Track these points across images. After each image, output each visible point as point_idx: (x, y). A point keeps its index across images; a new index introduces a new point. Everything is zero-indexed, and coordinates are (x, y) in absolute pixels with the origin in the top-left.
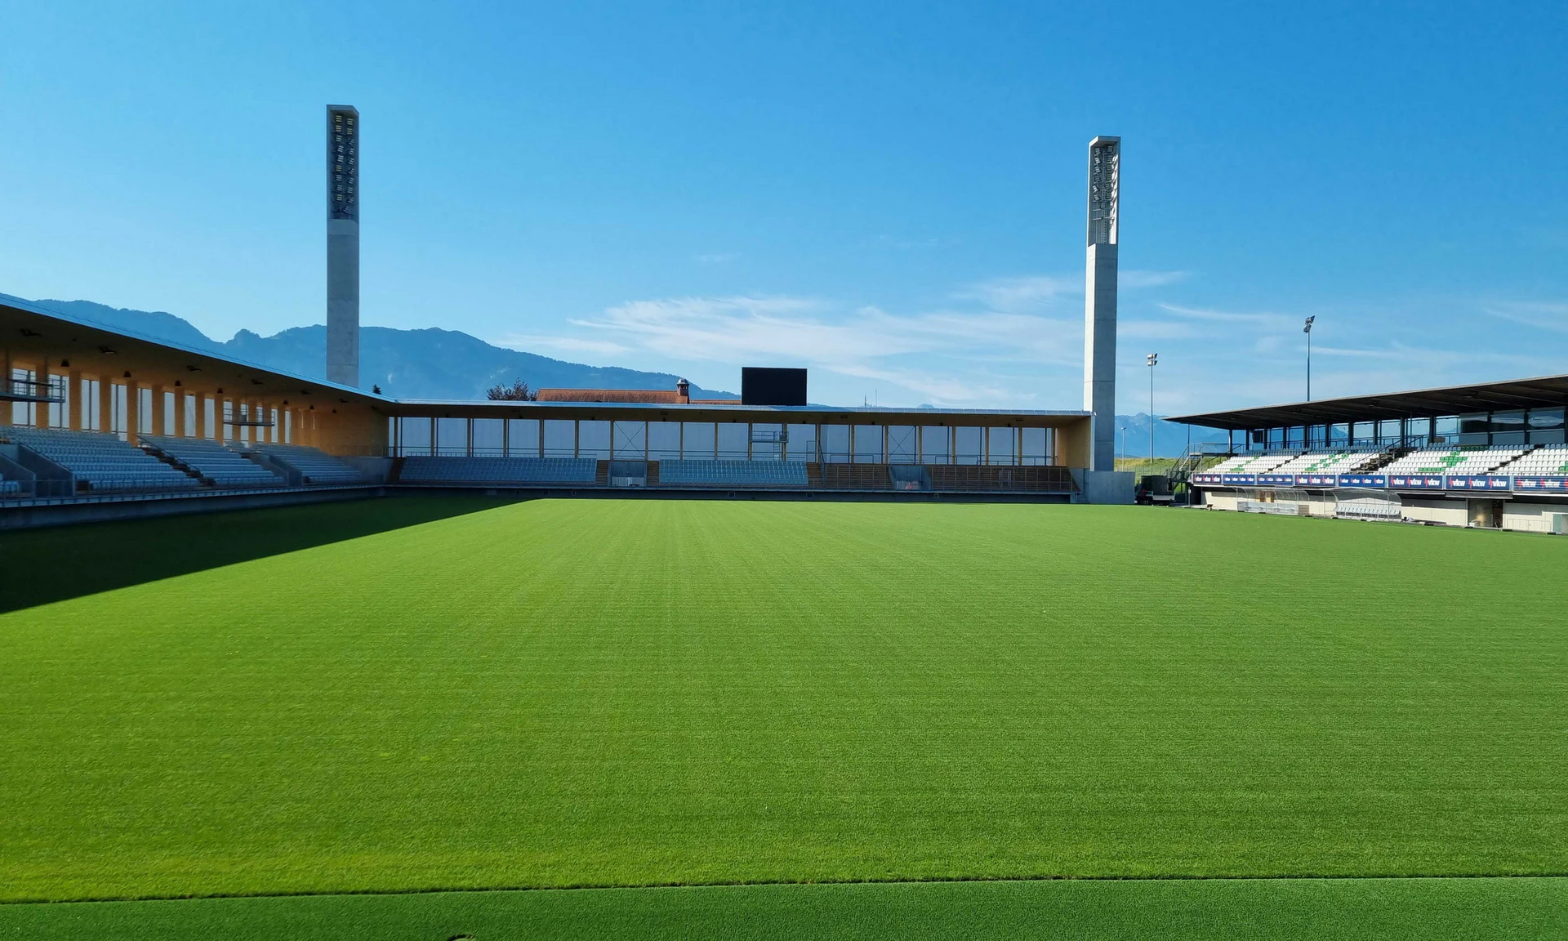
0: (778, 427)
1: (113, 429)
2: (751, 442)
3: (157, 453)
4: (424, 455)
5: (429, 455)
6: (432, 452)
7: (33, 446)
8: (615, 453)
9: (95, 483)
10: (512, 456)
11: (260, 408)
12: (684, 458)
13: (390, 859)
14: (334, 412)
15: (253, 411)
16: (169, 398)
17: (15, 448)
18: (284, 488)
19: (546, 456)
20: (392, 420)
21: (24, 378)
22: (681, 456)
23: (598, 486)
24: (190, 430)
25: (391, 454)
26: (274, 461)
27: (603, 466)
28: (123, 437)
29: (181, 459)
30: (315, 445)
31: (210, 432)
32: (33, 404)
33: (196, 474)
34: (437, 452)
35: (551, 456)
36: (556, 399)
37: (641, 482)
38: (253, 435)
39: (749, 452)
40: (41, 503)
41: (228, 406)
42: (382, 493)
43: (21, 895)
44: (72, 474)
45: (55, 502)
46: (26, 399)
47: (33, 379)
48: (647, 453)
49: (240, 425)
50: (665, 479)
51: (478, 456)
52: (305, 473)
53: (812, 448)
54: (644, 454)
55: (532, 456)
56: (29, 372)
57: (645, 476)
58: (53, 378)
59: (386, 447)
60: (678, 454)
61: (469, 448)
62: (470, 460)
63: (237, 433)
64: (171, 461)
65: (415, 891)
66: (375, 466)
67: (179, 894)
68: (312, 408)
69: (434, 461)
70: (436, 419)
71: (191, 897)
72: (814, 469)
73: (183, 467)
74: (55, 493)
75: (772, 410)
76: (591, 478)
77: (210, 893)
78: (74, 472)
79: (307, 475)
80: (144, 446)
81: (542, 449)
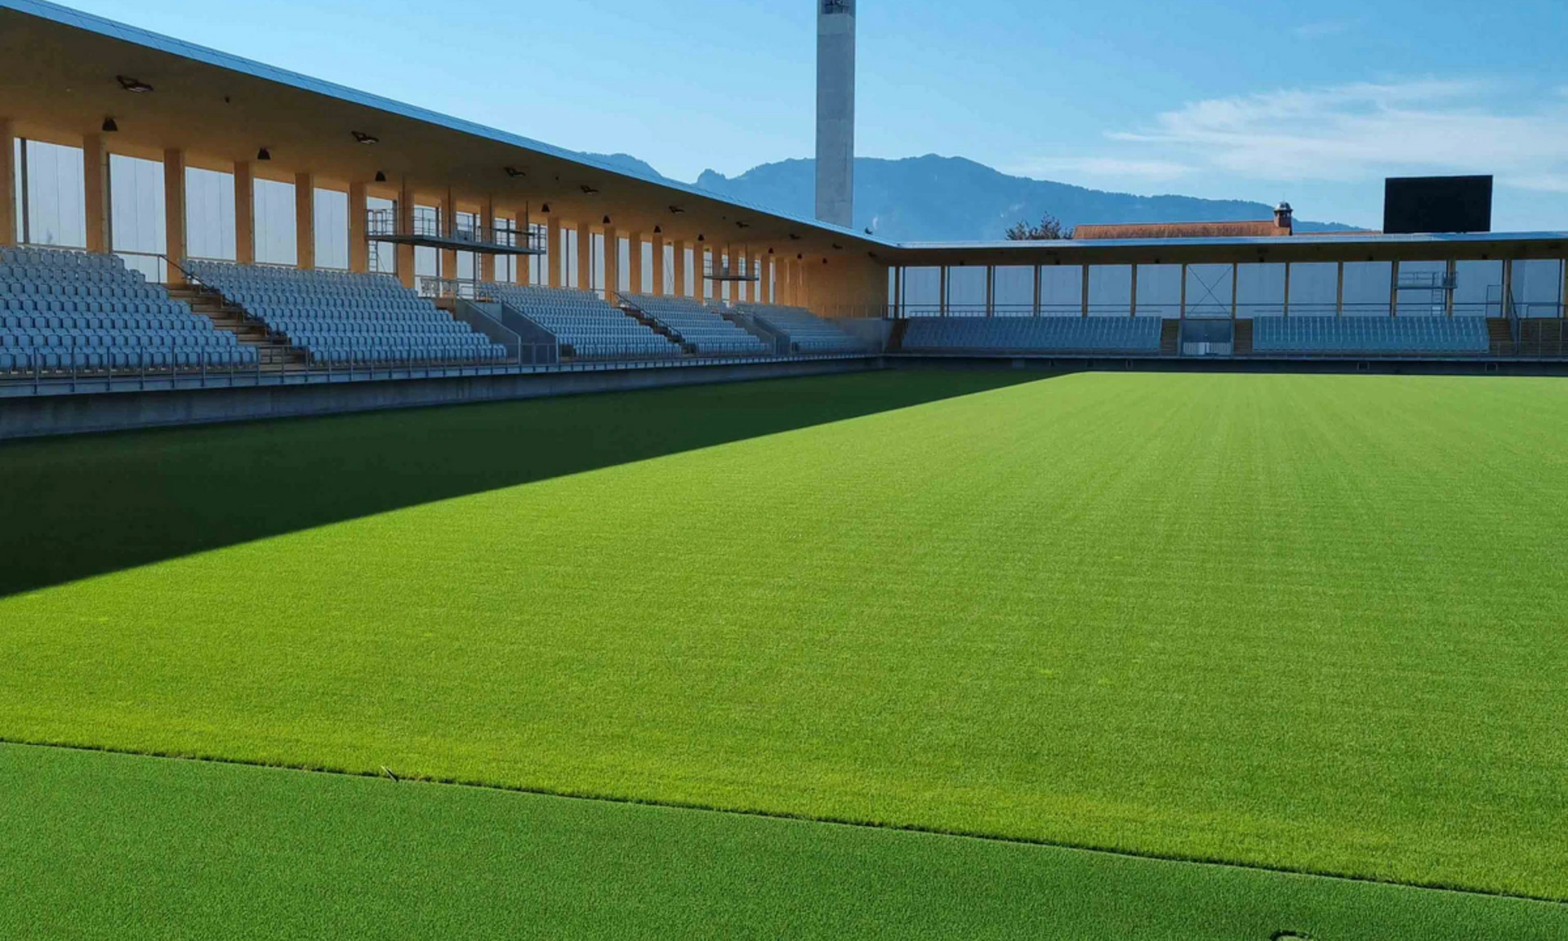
0: (1440, 266)
1: (591, 287)
2: (1394, 287)
3: (634, 313)
4: (932, 315)
5: (938, 315)
6: (942, 311)
7: (517, 305)
8: (1187, 309)
9: (578, 349)
10: (1046, 315)
11: (742, 260)
12: (1290, 314)
13: (1124, 809)
14: (825, 261)
15: (734, 262)
16: (647, 248)
17: (498, 307)
18: (770, 356)
19: (1090, 315)
20: (892, 270)
21: (505, 227)
22: (1286, 311)
23: (1163, 355)
24: (668, 289)
25: (891, 314)
26: (760, 326)
27: (1170, 328)
28: (602, 296)
29: (663, 320)
30: (802, 303)
31: (689, 291)
32: (513, 257)
33: (677, 339)
34: (948, 311)
35: (1097, 315)
36: (1106, 236)
37: (1224, 350)
38: (734, 291)
39: (1392, 305)
40: (527, 370)
41: (708, 256)
42: (881, 364)
43: (679, 797)
44: (554, 338)
45: (541, 370)
46: (507, 251)
47: (513, 227)
48: (1234, 309)
49: (721, 280)
50: (1262, 344)
51: (1001, 315)
52: (793, 339)
53: (1496, 295)
54: (1229, 309)
55: (1072, 315)
56: (508, 220)
57: (1232, 340)
58: (532, 227)
59: (886, 306)
60: (1282, 308)
61: (988, 305)
62: (990, 322)
63: (717, 290)
64: (651, 323)
65: (1183, 858)
66: (871, 331)
67: (866, 820)
68: (800, 257)
69: (943, 323)
70: (946, 268)
71: (881, 825)
72: (1499, 327)
73: (664, 331)
74: (541, 360)
75: (1433, 239)
76: (1153, 343)
77: (905, 824)
78: (557, 335)
79: (797, 341)
80: (623, 306)
81: (1085, 305)
